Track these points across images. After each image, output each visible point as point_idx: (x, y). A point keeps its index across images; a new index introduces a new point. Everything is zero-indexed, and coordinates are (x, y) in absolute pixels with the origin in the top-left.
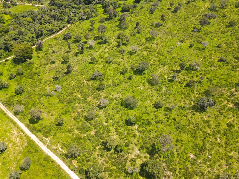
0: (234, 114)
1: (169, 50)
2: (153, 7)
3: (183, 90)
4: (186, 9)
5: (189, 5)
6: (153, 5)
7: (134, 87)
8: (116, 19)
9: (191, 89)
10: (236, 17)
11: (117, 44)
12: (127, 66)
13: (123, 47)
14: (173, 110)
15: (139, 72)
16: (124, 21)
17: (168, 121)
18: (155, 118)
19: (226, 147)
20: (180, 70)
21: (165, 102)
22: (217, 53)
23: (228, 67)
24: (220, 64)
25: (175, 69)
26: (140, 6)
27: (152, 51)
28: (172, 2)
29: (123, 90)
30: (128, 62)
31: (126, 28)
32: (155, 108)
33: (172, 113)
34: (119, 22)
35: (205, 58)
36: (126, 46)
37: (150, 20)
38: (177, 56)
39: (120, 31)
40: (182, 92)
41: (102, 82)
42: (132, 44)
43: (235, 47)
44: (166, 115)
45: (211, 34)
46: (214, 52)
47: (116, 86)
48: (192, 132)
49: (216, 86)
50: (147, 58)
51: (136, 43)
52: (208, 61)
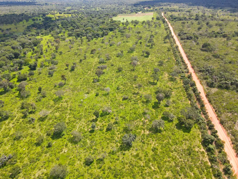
0: (152, 138)
1: (80, 104)
2: (51, 71)
3: (106, 135)
4: (80, 66)
5: (82, 62)
6: (50, 69)
7: (57, 154)
8: (14, 90)
9: (112, 132)
10: (120, 64)
11: (23, 115)
12: (42, 134)
13: (31, 116)
14: (105, 160)
15: (57, 135)
16: (24, 90)
17: (104, 173)
18: (90, 176)
19: (161, 171)
20: (96, 118)
21: (95, 155)
22: (119, 94)
23: (131, 103)
24: (125, 102)
25: (91, 119)
26: (37, 72)
27: (63, 110)
28: (67, 63)
29: (45, 163)
30: (42, 130)
31: (28, 96)
32: (87, 166)
33: (105, 162)
34: (18, 92)
35: (112, 101)
36: (35, 114)
37: (52, 82)
38: (89, 107)
39: (23, 101)
40: (106, 138)
41: (15, 165)
42: (41, 110)
43: (129, 86)
44: (100, 168)
45: (108, 81)
46: (116, 94)
47: (35, 162)
48: (129, 173)
49: (130, 121)
50: (61, 118)
51: (45, 107)
52: (115, 103)
